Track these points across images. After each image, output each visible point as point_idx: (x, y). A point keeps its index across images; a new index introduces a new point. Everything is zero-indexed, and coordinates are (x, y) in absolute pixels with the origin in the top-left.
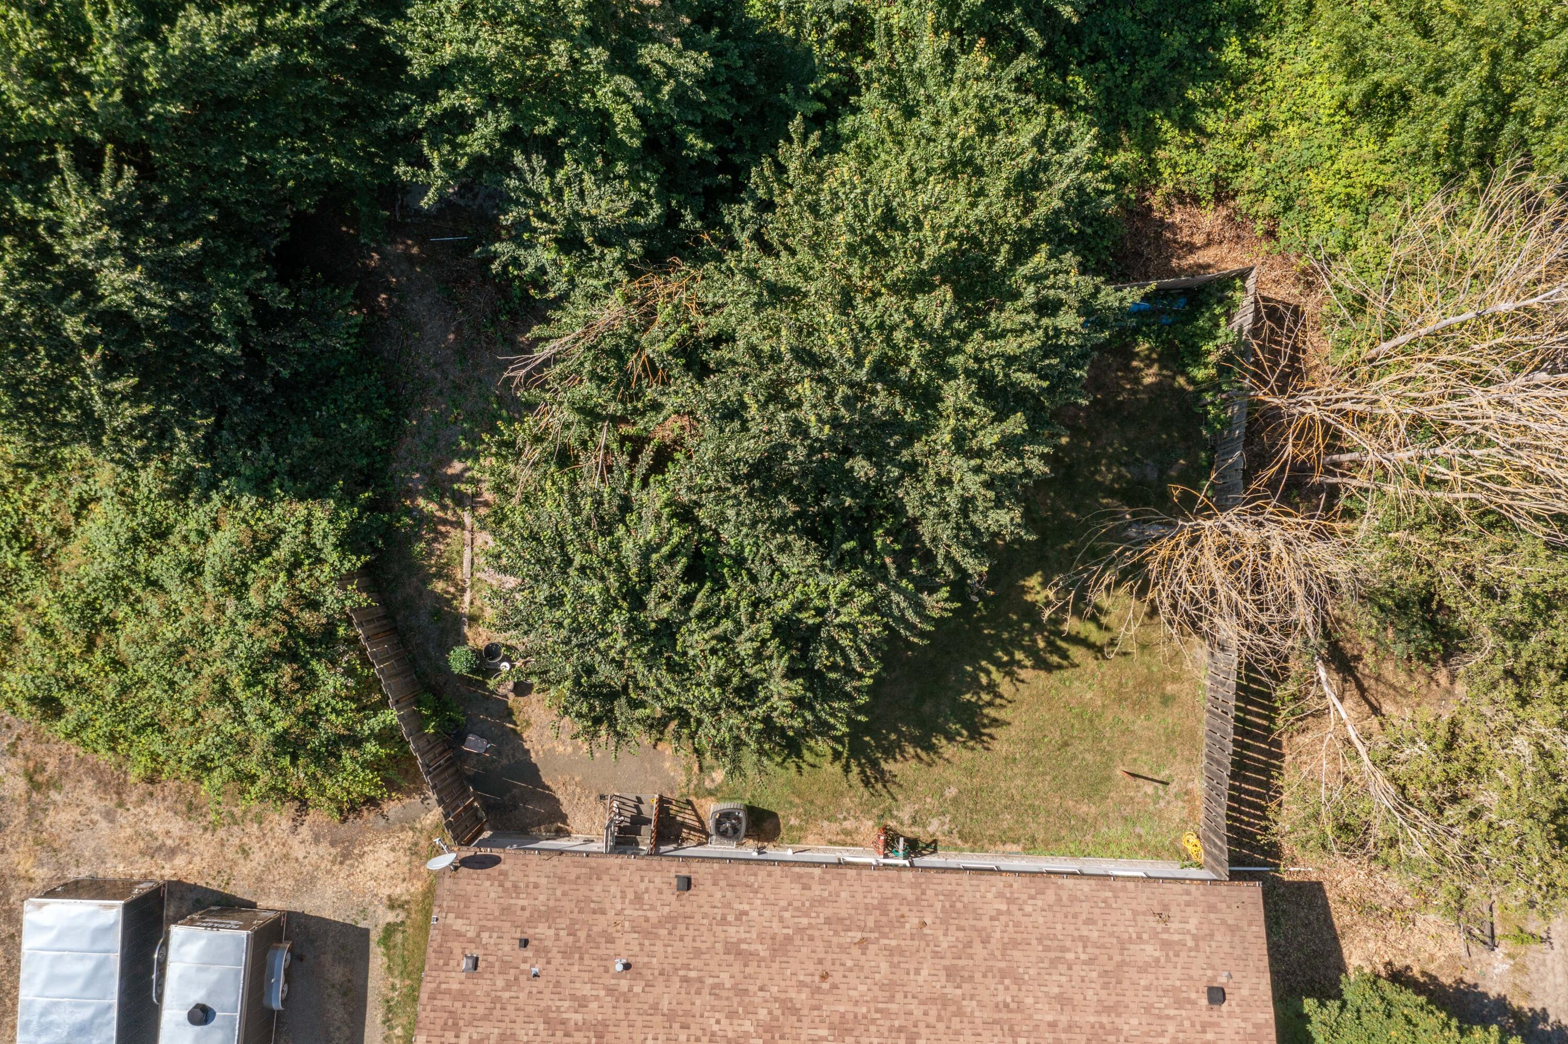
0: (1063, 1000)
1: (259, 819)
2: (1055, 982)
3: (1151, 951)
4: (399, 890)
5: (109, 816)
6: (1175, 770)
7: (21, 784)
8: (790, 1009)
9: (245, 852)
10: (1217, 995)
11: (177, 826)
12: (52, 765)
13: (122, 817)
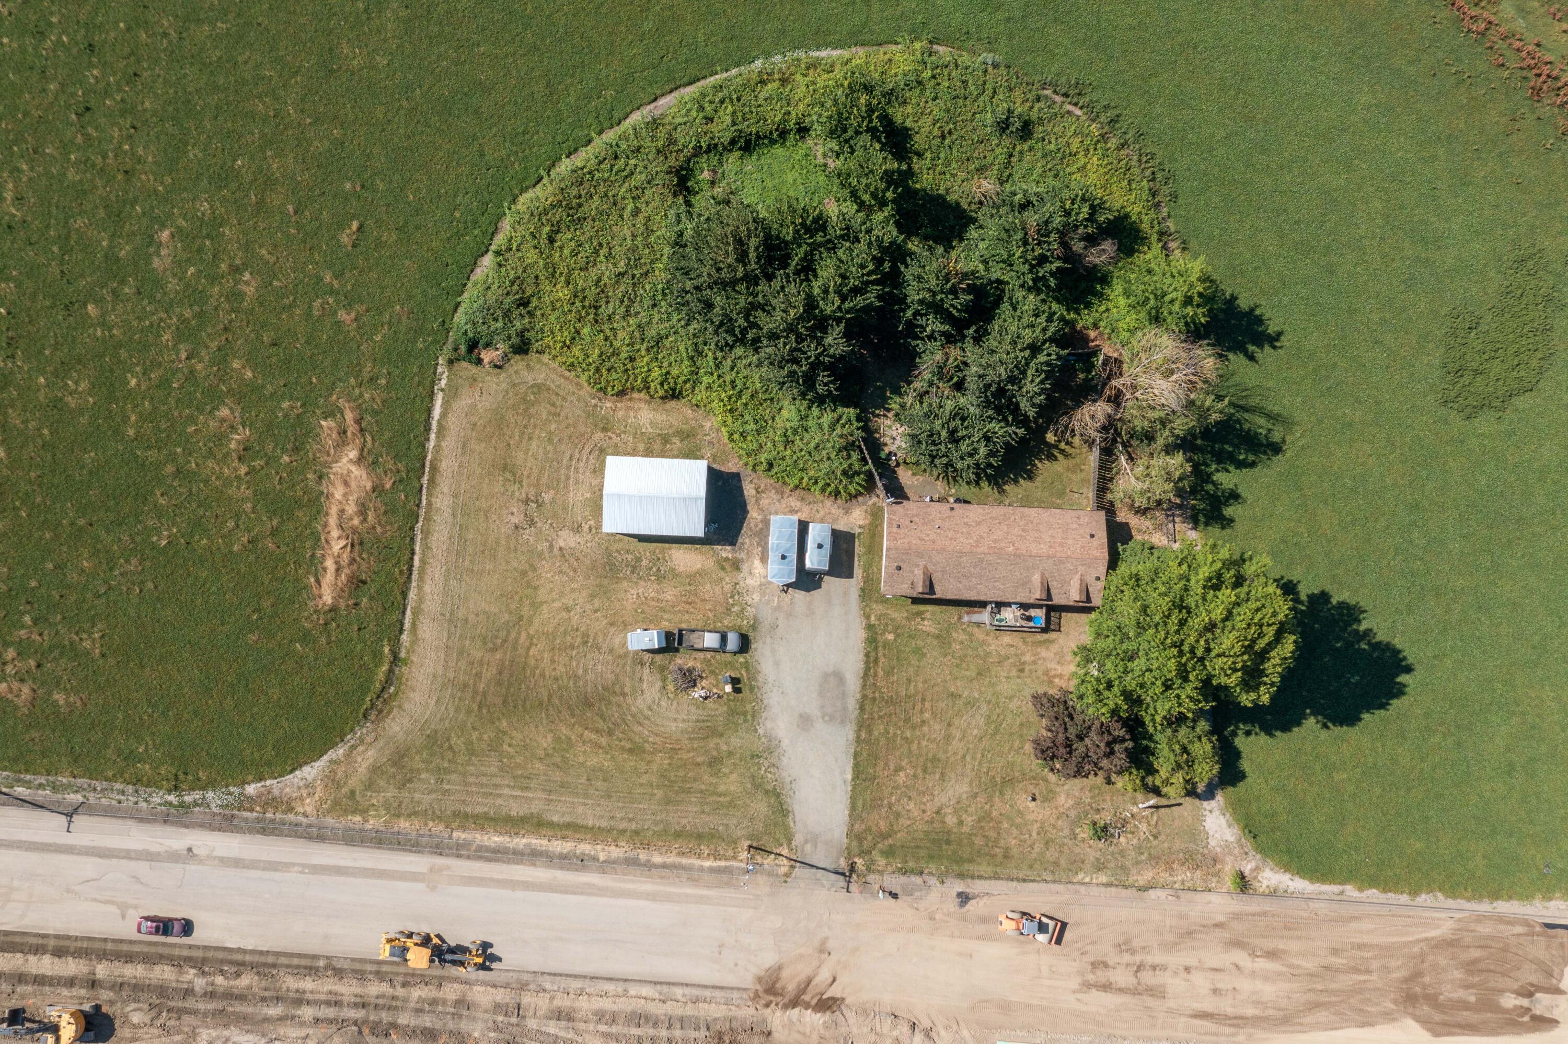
0: (1052, 536)
1: (822, 502)
2: (1050, 532)
3: (1075, 526)
4: (861, 523)
5: (779, 501)
6: (1084, 490)
7: (754, 492)
8: (982, 537)
9: (818, 511)
10: (1092, 536)
11: (798, 504)
12: (763, 487)
13: (784, 502)
